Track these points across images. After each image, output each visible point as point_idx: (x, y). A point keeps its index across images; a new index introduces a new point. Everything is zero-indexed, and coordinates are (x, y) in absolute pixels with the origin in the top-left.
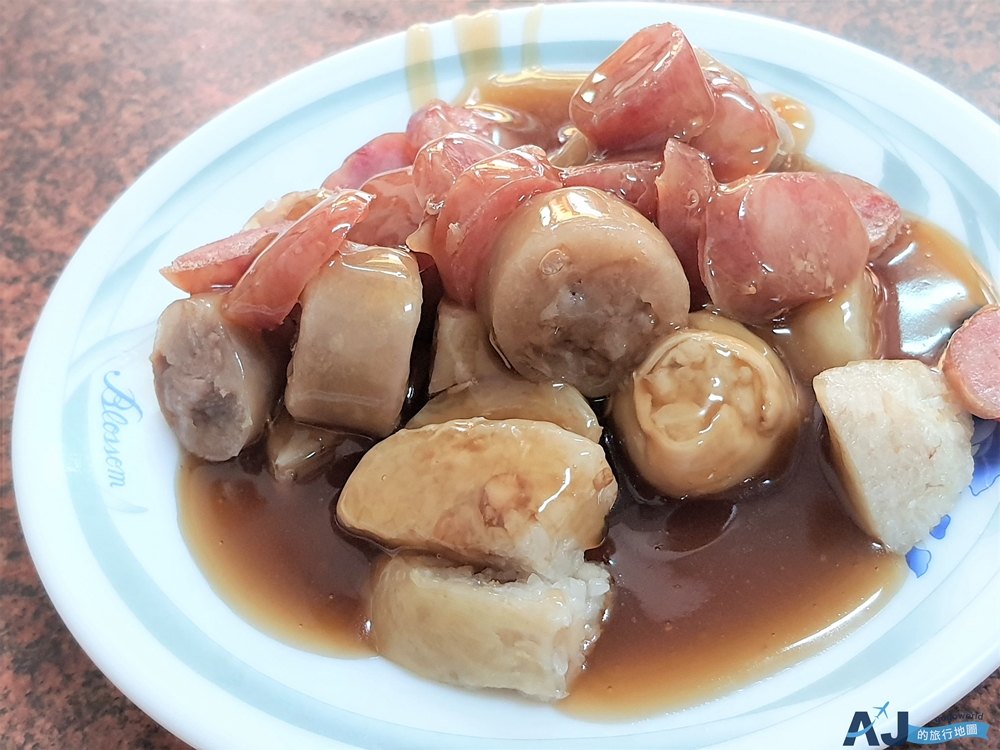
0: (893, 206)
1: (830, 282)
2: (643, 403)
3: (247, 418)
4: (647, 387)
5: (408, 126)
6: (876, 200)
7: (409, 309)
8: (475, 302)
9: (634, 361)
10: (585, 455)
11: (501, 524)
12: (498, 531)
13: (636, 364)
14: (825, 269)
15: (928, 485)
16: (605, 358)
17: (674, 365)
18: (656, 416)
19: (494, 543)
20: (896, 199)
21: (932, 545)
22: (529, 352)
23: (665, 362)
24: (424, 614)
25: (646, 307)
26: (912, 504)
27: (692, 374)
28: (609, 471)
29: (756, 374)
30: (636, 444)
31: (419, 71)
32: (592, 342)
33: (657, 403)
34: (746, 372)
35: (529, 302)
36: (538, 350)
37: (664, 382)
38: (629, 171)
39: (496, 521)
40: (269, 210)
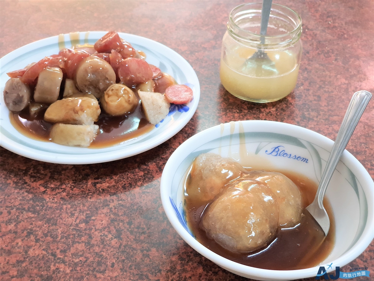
0: (159, 70)
1: (144, 79)
2: (106, 97)
3: (26, 100)
4: (107, 94)
5: (59, 53)
6: (156, 69)
7: (60, 78)
8: (73, 78)
9: (105, 89)
10: (94, 102)
11: (77, 113)
12: (77, 114)
13: (105, 90)
14: (143, 77)
15: (160, 113)
16: (99, 89)
17: (112, 90)
18: (109, 98)
19: (76, 117)
20: (160, 69)
21: (160, 124)
22: (84, 86)
23: (111, 89)
24: (62, 131)
25: (107, 79)
26: (156, 116)
27: (116, 91)
28: (99, 107)
29: (128, 92)
30: (105, 105)
31: (61, 43)
32: (96, 85)
33: (109, 96)
34: (126, 91)
35: (84, 76)
36: (85, 86)
37: (110, 93)
38: (104, 55)
39: (76, 112)
40: (29, 66)
